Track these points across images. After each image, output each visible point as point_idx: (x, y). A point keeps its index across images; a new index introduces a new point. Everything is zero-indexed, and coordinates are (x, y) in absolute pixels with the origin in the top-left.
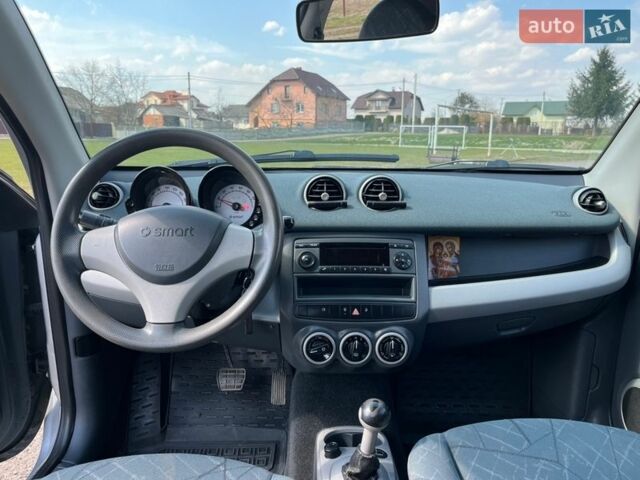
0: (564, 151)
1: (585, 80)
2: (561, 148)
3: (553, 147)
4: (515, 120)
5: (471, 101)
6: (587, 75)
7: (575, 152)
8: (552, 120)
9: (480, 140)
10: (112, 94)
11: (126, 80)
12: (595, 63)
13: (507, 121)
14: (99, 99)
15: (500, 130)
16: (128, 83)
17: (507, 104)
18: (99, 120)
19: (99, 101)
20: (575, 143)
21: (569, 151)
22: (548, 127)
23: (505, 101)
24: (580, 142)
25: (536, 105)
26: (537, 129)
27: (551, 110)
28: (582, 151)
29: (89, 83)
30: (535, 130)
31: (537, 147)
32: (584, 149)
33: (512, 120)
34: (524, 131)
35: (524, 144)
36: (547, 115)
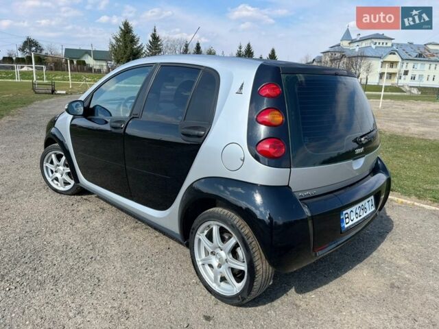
1: (117, 40)
4: (75, 62)
5: (36, 45)
6: (118, 37)
8: (99, 63)
9: (55, 76)
12: (122, 30)
17: (66, 50)
22: (97, 68)
23: (64, 48)
25: (88, 52)
26: (91, 68)
27: (98, 56)
30: (90, 70)
34: (82, 70)
35: (87, 79)
36: (95, 59)
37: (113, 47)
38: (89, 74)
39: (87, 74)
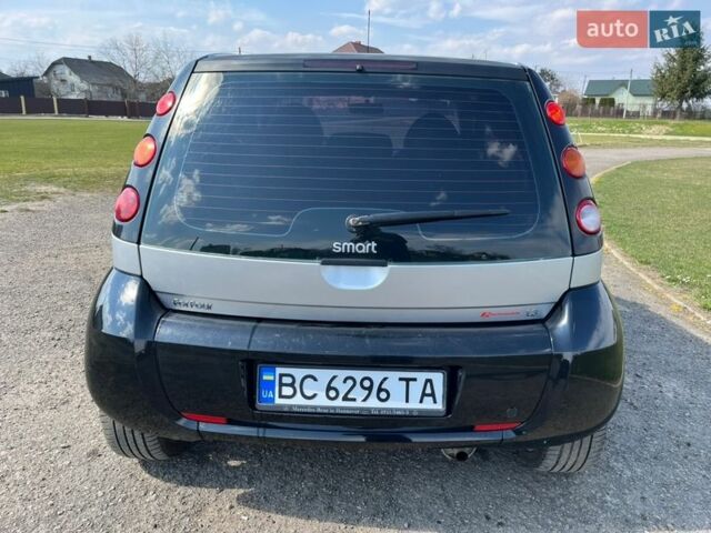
0: (642, 136)
2: (640, 133)
3: (631, 131)
4: (598, 101)
5: (552, 79)
6: (673, 53)
7: (654, 137)
8: (640, 100)
10: (157, 70)
11: (173, 55)
13: (588, 102)
14: (142, 75)
15: (580, 112)
16: (175, 59)
17: (591, 82)
18: (142, 98)
19: (142, 78)
20: (655, 128)
21: (649, 137)
22: (635, 109)
23: (588, 79)
24: (661, 127)
25: (623, 84)
26: (622, 111)
27: (638, 89)
28: (664, 137)
29: (133, 58)
30: (619, 113)
31: (613, 132)
32: (666, 134)
33: (594, 101)
34: (606, 114)
35: (600, 128)
36: (634, 95)
37: (659, 70)
38: (605, 119)
39: (601, 120)
